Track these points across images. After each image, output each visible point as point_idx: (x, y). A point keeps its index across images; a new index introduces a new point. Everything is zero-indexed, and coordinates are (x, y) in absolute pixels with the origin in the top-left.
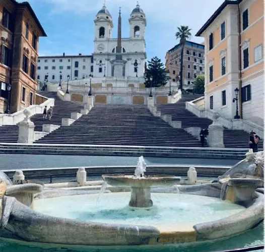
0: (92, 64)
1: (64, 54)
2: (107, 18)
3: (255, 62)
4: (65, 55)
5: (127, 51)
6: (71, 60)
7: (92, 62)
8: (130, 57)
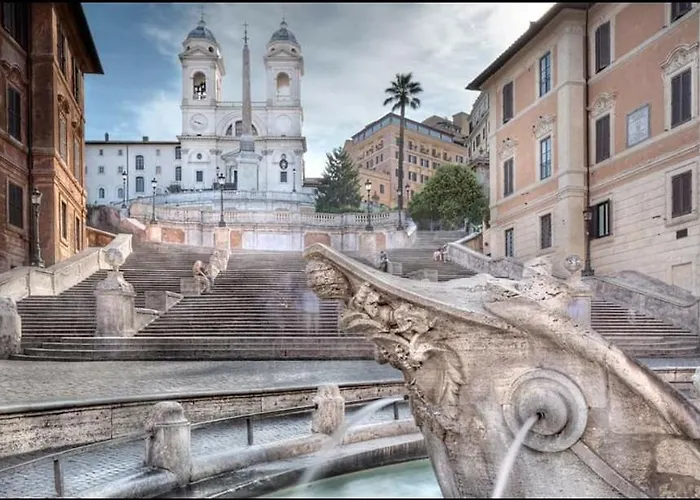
0: (177, 163)
1: (107, 136)
2: (211, 50)
3: (628, 147)
4: (110, 139)
5: (261, 133)
6: (124, 152)
7: (178, 156)
8: (271, 146)
